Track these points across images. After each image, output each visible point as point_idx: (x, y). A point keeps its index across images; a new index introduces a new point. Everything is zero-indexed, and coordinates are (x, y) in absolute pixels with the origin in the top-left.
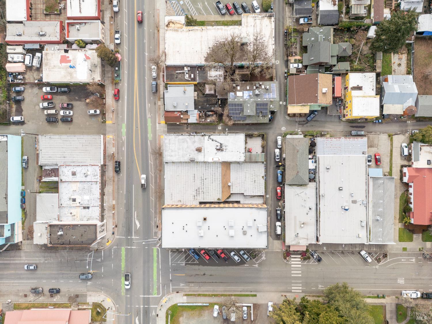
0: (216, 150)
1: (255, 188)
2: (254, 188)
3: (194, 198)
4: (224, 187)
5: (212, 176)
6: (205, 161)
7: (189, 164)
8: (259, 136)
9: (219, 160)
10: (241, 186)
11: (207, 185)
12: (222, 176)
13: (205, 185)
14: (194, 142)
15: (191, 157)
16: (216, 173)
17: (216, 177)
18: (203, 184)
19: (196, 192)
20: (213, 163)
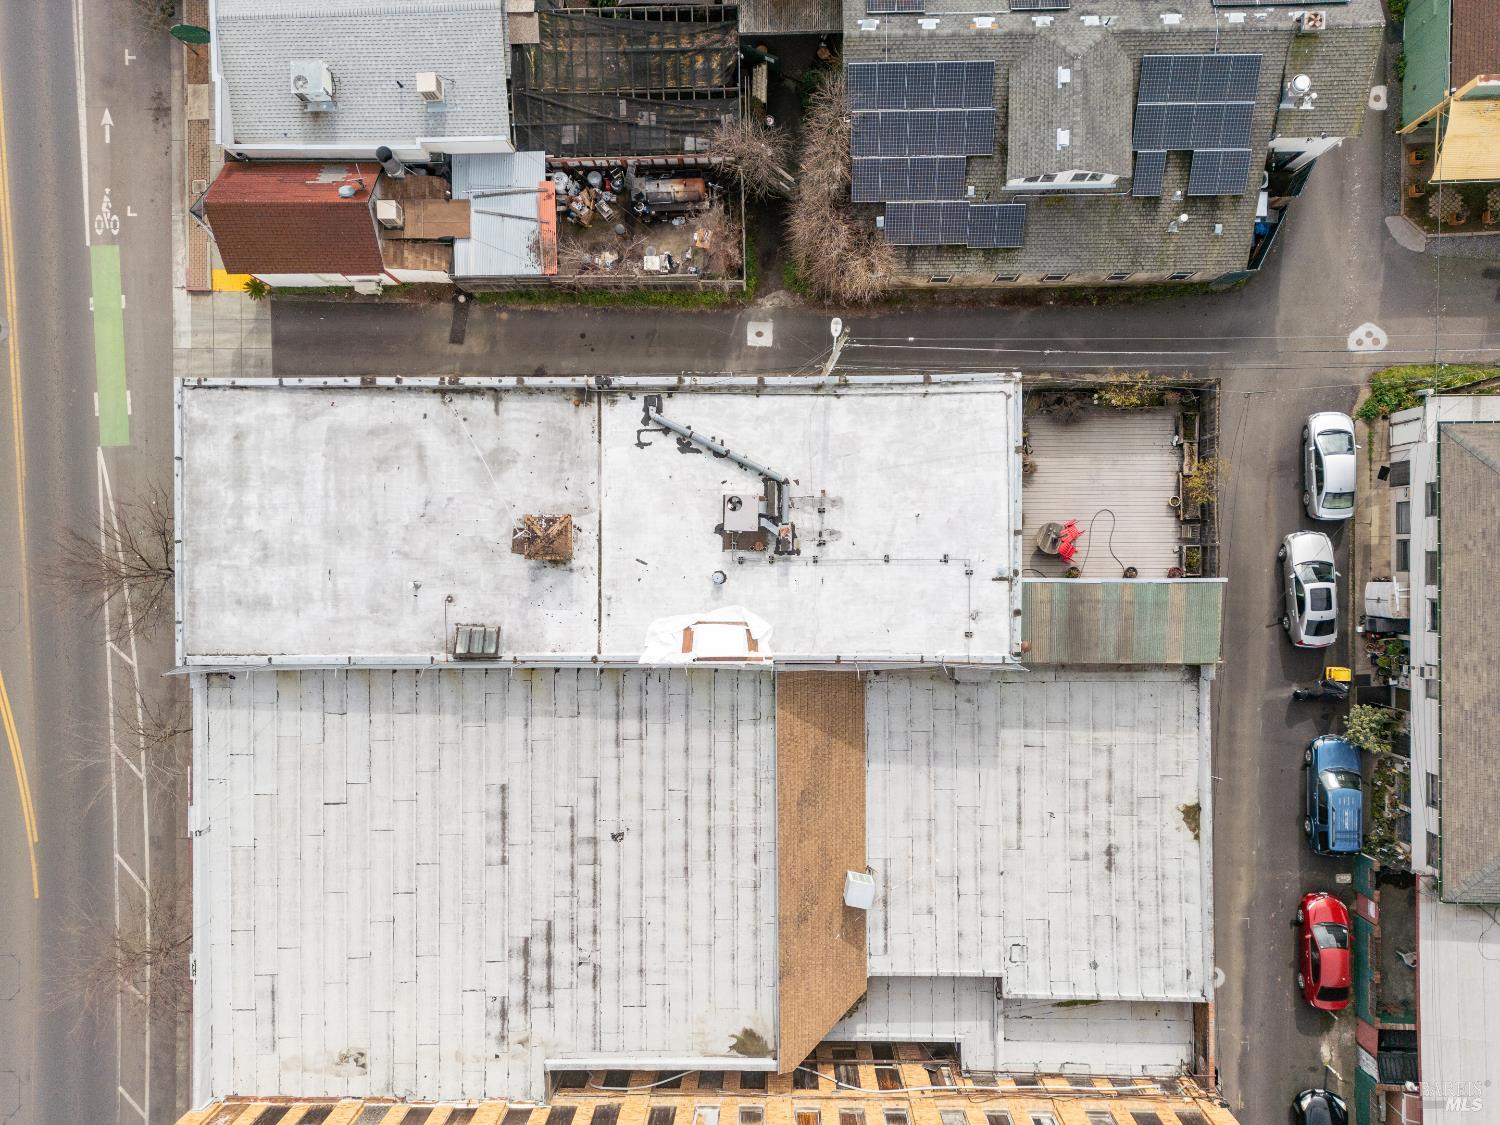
0: (719, 539)
1: (1116, 925)
2: (1104, 930)
3: (495, 1025)
4: (803, 919)
5: (676, 810)
6: (612, 653)
7: (446, 687)
8: (1155, 403)
9: (753, 644)
10: (969, 901)
11: (630, 893)
12: (781, 807)
13: (608, 903)
14: (498, 460)
15: (465, 612)
16: (723, 772)
17: (722, 817)
18: (586, 893)
19: (518, 965)
20: (691, 673)
